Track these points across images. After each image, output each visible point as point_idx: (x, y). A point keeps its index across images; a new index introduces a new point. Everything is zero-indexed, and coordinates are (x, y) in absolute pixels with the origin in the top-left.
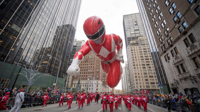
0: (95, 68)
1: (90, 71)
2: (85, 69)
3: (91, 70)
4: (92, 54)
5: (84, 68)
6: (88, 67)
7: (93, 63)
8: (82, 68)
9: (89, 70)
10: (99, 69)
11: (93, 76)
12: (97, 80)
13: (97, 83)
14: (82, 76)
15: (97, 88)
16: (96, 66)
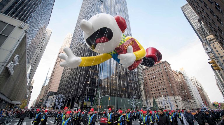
0: (166, 83)
3: (163, 86)
4: (158, 69)
5: (154, 86)
6: (158, 84)
7: (162, 78)
9: (160, 87)
10: (171, 83)
11: (167, 92)
12: (174, 95)
13: (175, 99)
14: (155, 93)
15: (177, 105)
16: (167, 80)
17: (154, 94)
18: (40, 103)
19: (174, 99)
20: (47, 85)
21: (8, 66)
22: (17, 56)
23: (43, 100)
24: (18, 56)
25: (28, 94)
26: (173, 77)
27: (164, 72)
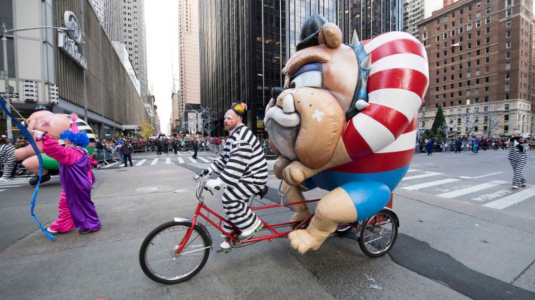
0: (493, 61)
1: (472, 77)
2: (452, 72)
3: (478, 73)
4: (478, 15)
5: (450, 72)
6: (465, 66)
7: (483, 47)
8: (442, 72)
9: (469, 75)
10: (514, 60)
11: (487, 89)
12: (507, 98)
13: (507, 108)
14: (445, 95)
15: (506, 124)
16: (501, 52)
17: (441, 97)
18: (177, 126)
19: (503, 109)
20: (179, 92)
21: (61, 44)
22: (67, 14)
23: (179, 120)
24: (71, 16)
25: (150, 112)
26: (528, 41)
27: (500, 24)
